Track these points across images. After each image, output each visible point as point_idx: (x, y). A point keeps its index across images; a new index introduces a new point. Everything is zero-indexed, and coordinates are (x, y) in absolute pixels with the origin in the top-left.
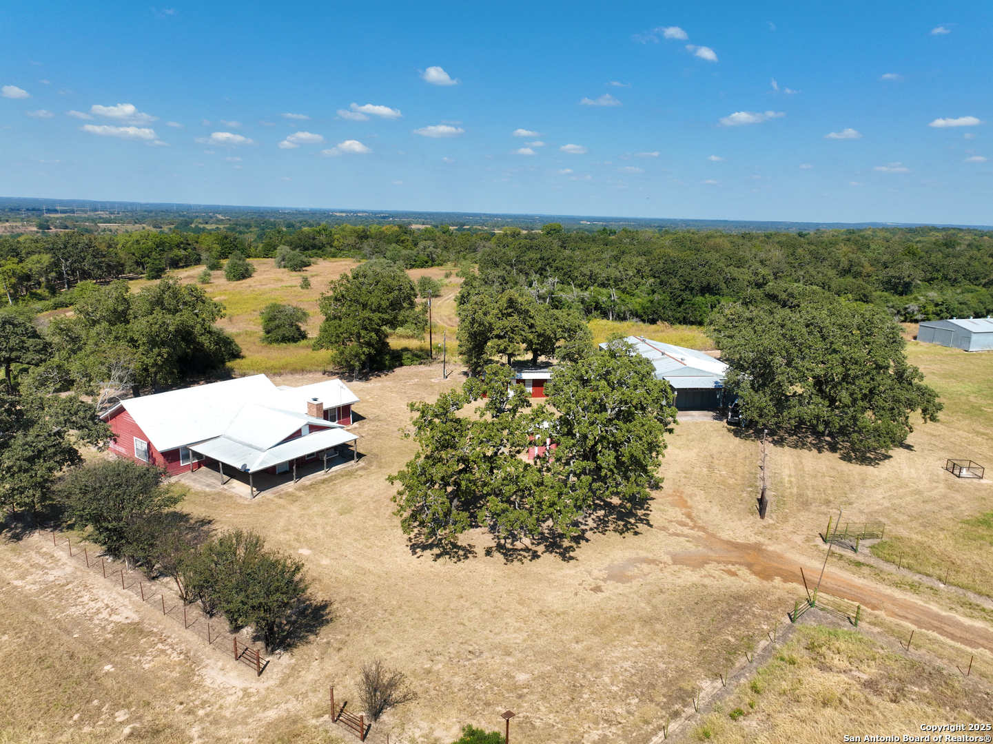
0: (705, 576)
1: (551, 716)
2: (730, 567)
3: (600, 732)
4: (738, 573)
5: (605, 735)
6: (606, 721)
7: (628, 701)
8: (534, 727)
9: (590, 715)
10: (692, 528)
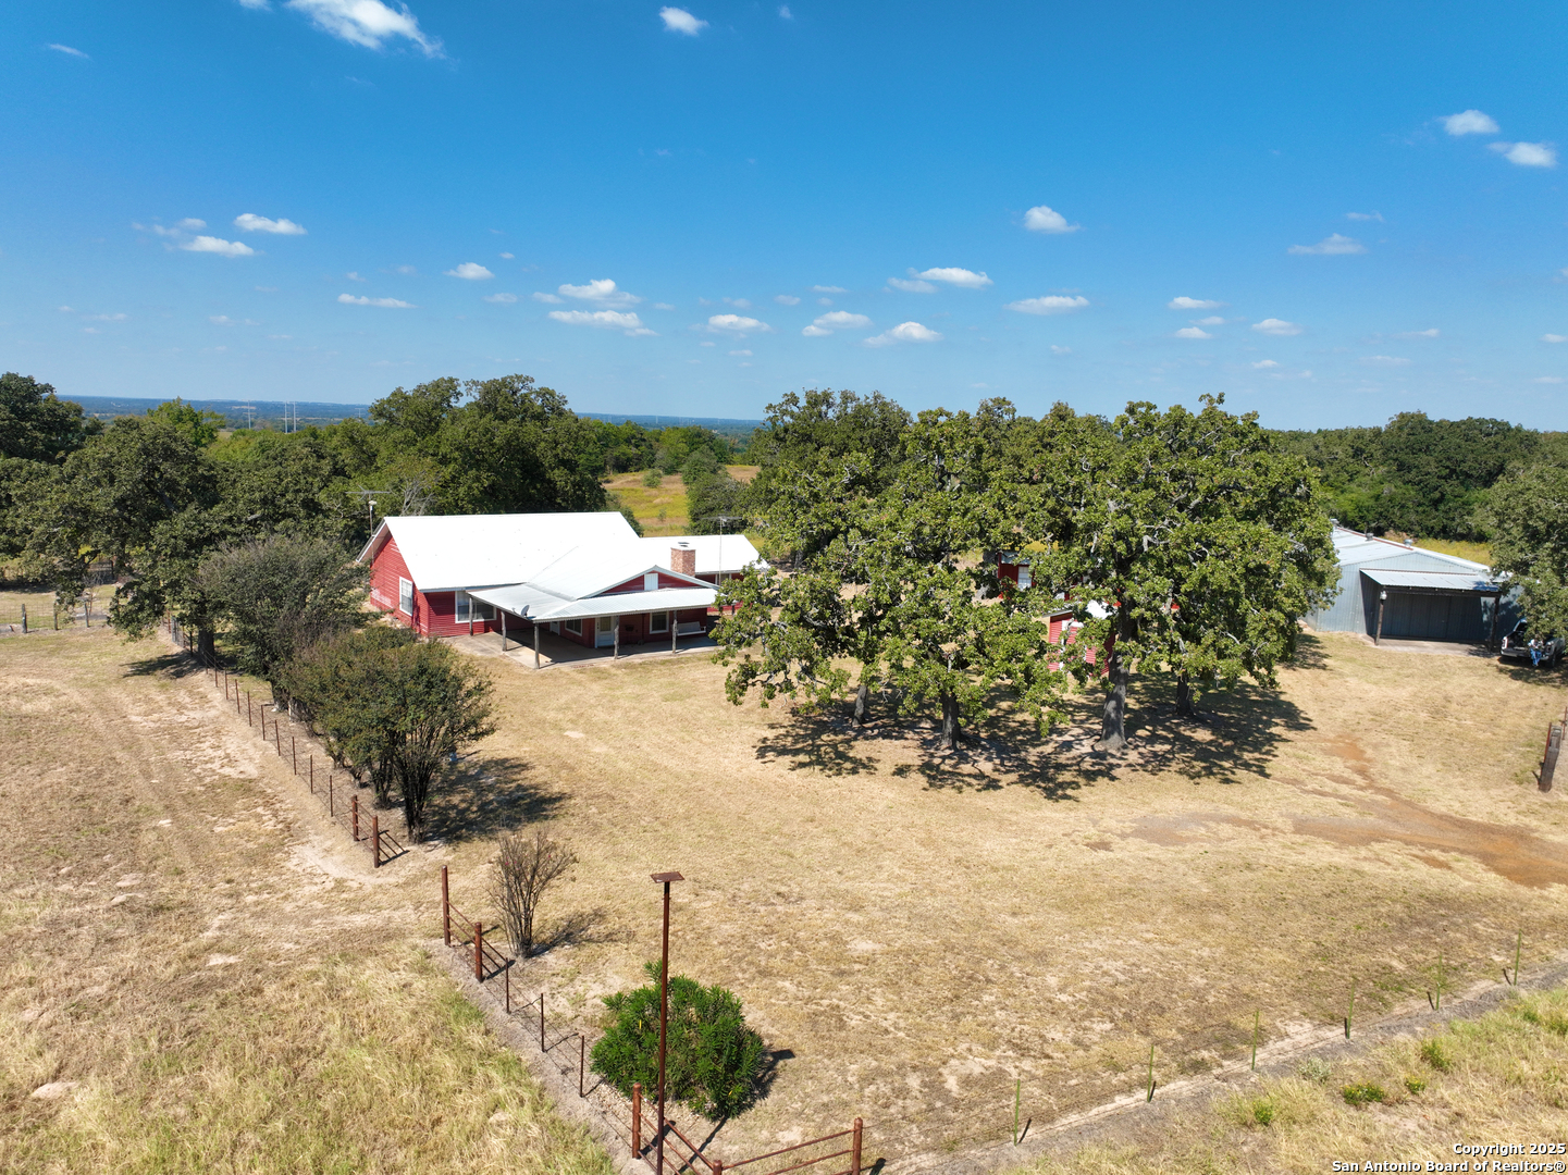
0: (1365, 859)
1: (892, 1016)
2: (1435, 853)
3: (992, 1063)
4: (1455, 865)
5: (1001, 1070)
6: (1016, 1047)
7: (1087, 1023)
8: (842, 1025)
9: (983, 1030)
10: (1362, 788)
